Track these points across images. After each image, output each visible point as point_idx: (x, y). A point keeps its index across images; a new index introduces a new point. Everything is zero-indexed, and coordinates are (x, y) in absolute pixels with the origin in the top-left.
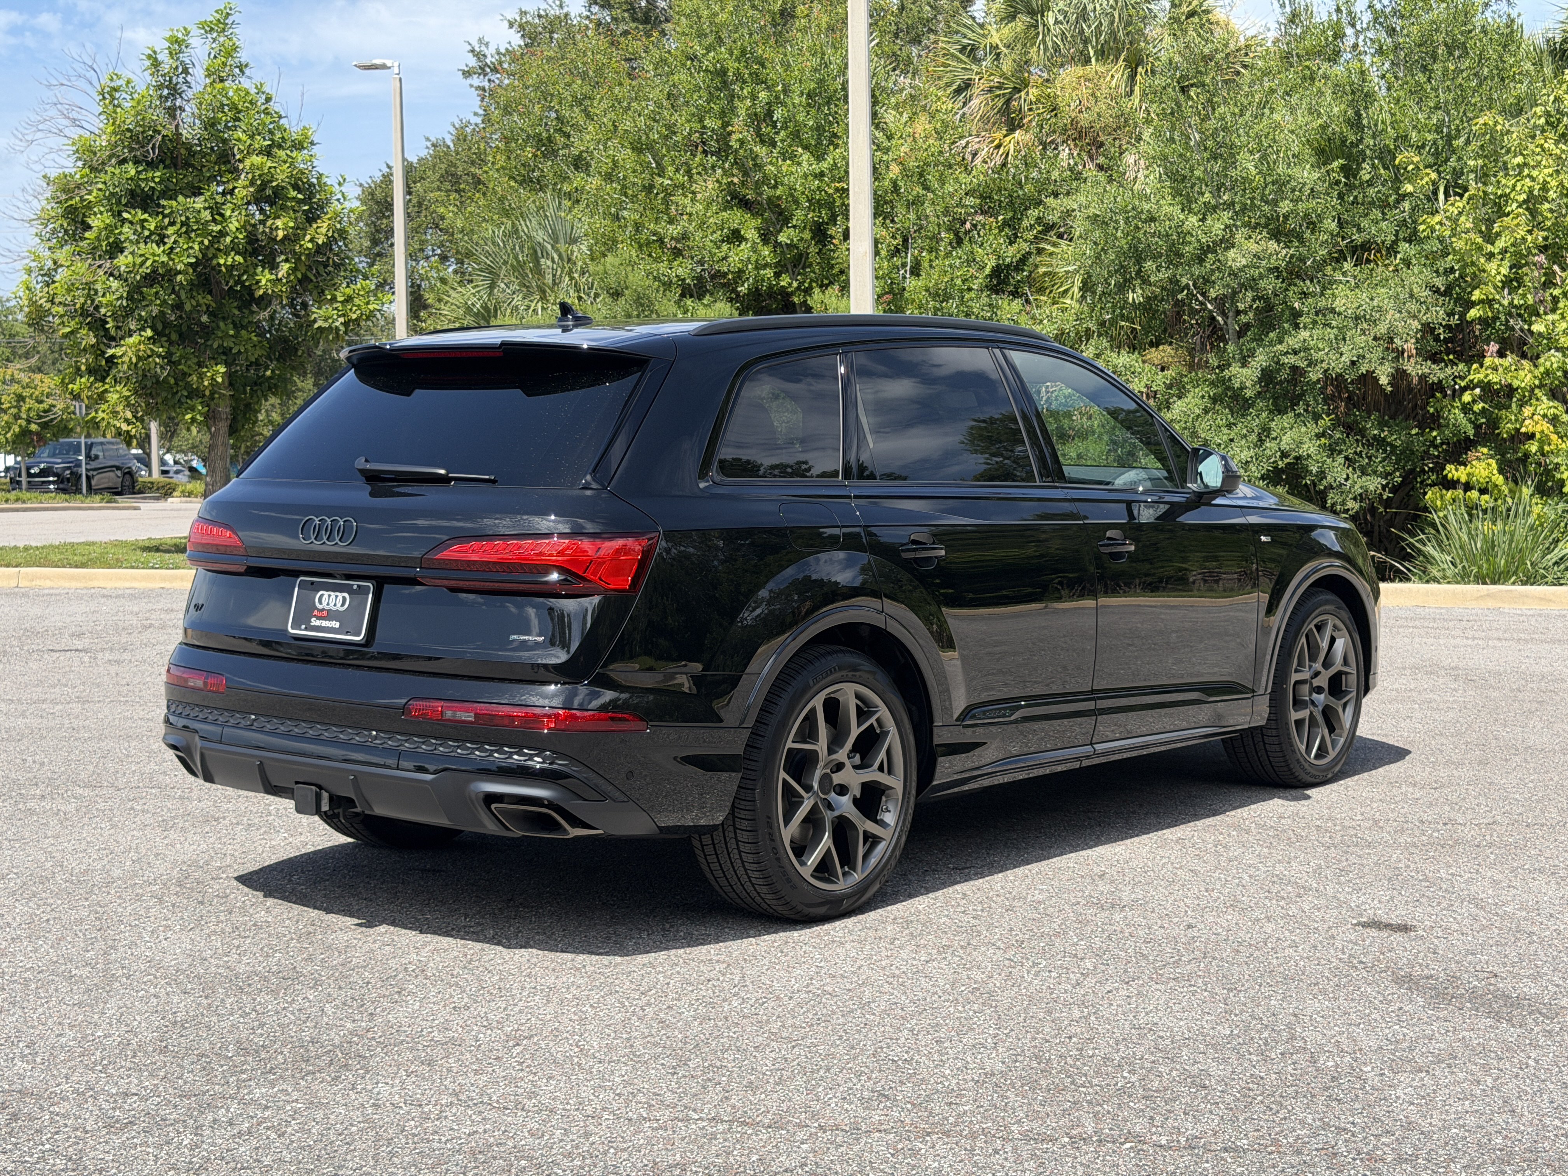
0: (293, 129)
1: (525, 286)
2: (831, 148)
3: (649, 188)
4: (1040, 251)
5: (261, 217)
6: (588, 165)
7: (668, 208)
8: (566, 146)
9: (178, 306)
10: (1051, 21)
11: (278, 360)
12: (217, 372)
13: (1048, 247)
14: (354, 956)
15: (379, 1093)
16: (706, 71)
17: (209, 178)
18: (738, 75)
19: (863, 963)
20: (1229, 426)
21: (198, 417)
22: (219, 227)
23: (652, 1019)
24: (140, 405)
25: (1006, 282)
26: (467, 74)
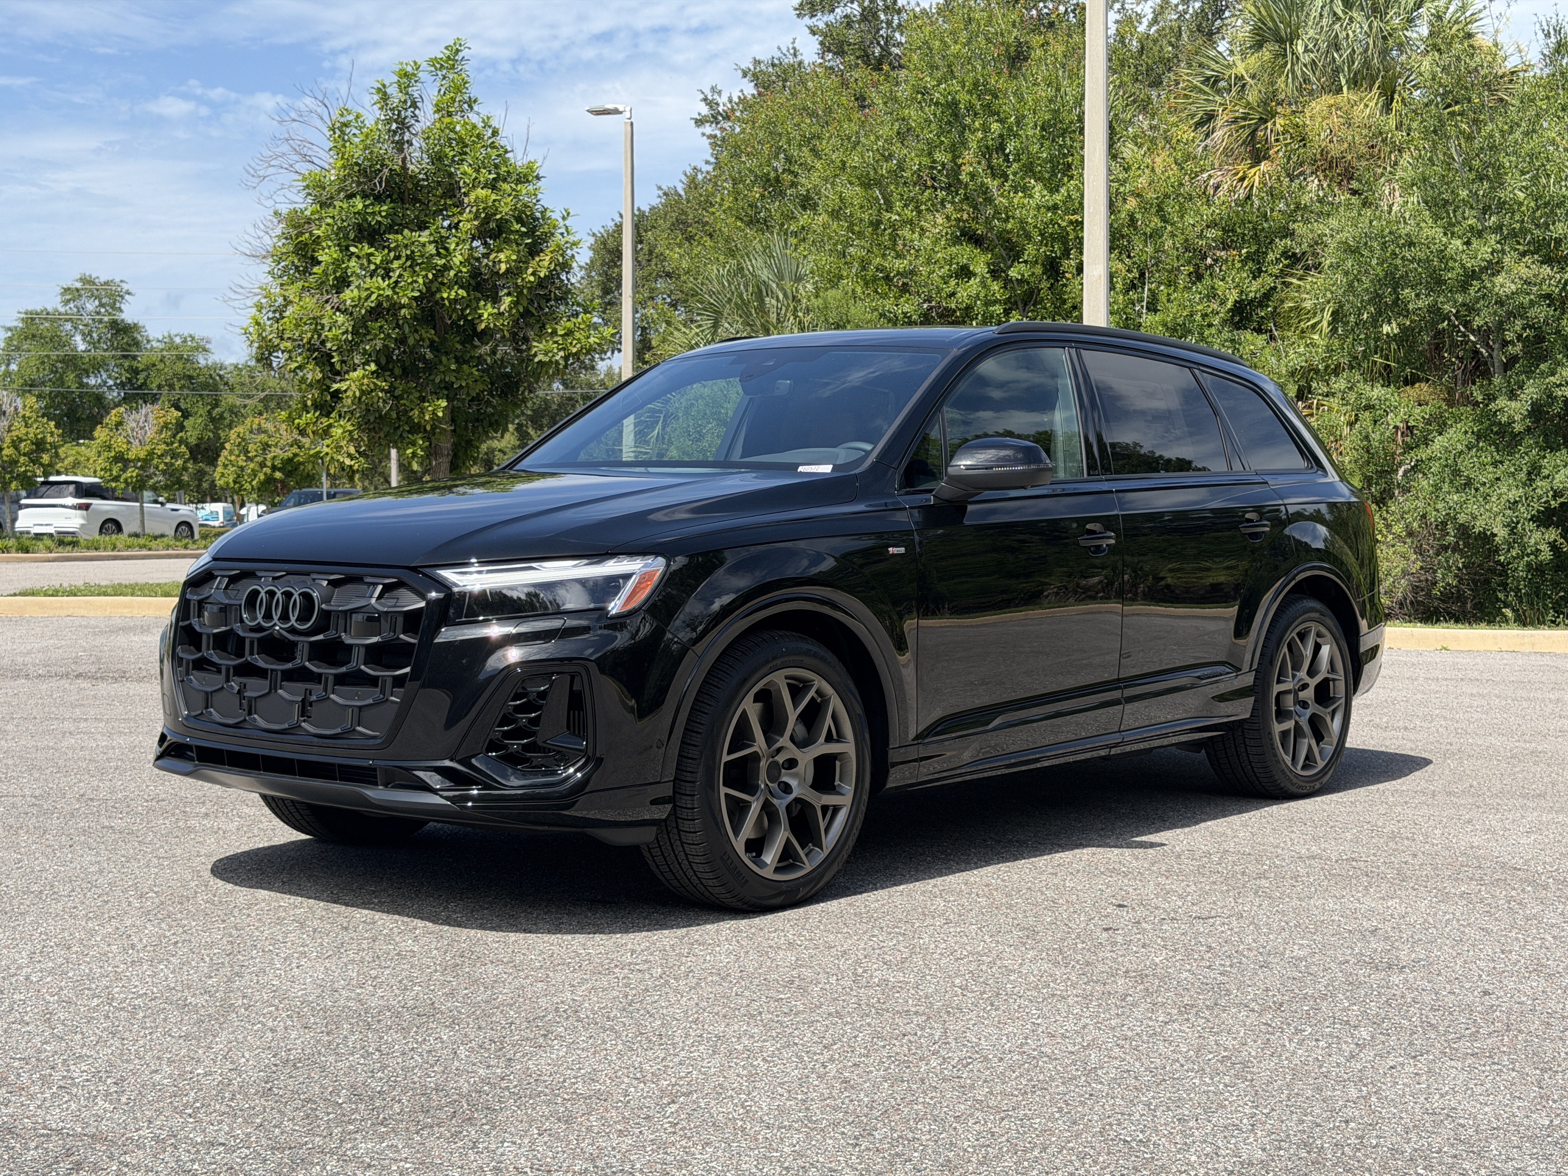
0: (519, 164)
1: (749, 325)
2: (1066, 179)
3: (876, 225)
4: (1287, 285)
5: (485, 251)
6: (816, 205)
7: (895, 243)
8: (793, 185)
9: (402, 340)
10: (1300, 49)
11: (500, 396)
12: (439, 406)
13: (1295, 281)
14: (501, 993)
15: (502, 1155)
16: (937, 104)
17: (435, 212)
18: (970, 107)
19: (1088, 1021)
20: (1495, 464)
21: (419, 451)
22: (443, 261)
23: (834, 1077)
24: (363, 440)
25: (1249, 319)
26: (700, 122)
